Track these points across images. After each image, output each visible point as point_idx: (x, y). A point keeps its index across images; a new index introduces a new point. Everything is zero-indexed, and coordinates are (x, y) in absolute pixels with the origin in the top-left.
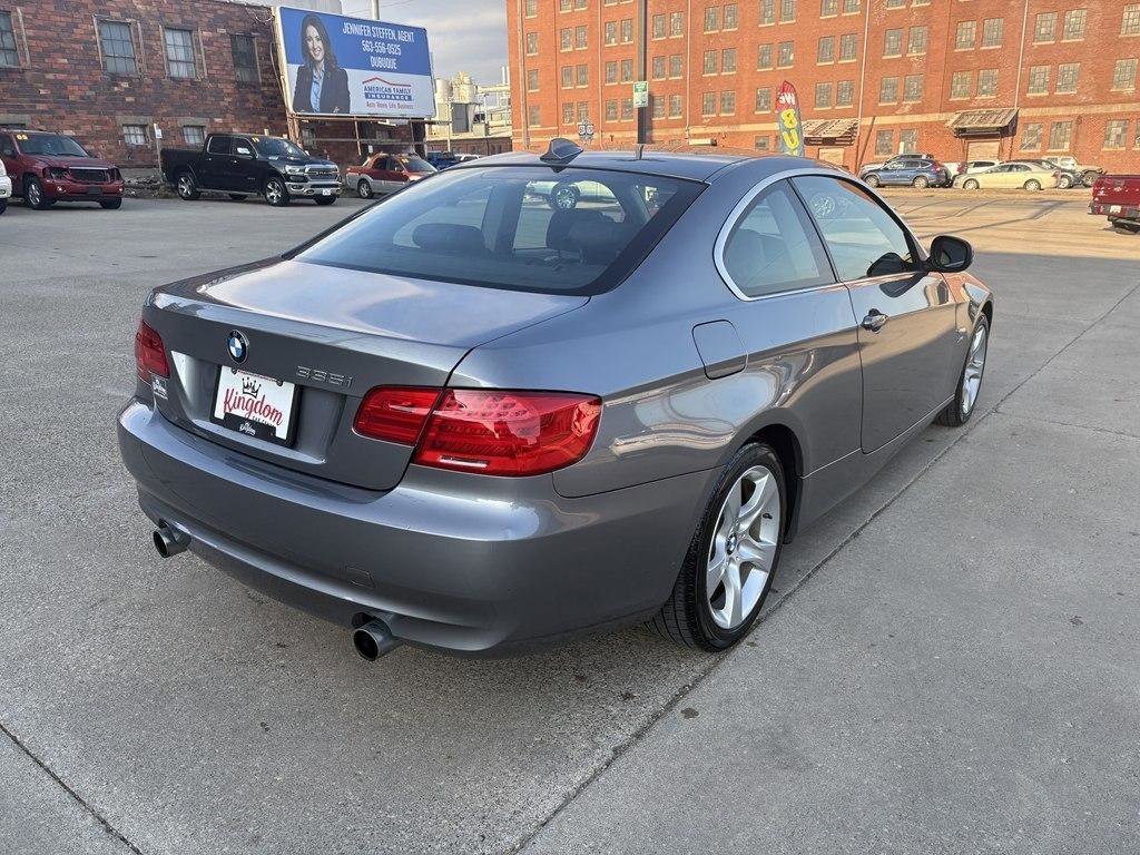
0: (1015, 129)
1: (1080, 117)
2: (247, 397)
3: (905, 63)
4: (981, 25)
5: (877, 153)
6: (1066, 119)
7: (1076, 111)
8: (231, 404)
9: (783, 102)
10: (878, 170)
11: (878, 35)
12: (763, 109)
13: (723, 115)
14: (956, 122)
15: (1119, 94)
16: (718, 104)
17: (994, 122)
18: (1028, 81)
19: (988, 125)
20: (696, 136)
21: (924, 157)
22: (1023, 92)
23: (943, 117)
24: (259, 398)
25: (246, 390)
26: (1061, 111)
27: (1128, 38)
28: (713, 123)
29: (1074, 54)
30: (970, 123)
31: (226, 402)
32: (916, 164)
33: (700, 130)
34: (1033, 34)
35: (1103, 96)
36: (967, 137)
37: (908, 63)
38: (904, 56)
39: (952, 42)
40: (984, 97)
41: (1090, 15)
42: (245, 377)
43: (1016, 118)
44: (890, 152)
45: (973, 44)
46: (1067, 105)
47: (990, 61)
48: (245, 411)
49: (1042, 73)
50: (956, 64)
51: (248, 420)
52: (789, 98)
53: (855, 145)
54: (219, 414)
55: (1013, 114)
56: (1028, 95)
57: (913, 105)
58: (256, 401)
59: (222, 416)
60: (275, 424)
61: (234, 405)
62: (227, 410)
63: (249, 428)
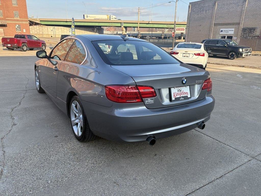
2: (179, 92)
8: (175, 96)
24: (182, 91)
25: (178, 91)
42: (178, 88)
48: (179, 96)
54: (173, 99)
58: (181, 92)
59: (174, 99)
60: (187, 95)
61: (176, 95)
62: (175, 97)
63: (182, 99)
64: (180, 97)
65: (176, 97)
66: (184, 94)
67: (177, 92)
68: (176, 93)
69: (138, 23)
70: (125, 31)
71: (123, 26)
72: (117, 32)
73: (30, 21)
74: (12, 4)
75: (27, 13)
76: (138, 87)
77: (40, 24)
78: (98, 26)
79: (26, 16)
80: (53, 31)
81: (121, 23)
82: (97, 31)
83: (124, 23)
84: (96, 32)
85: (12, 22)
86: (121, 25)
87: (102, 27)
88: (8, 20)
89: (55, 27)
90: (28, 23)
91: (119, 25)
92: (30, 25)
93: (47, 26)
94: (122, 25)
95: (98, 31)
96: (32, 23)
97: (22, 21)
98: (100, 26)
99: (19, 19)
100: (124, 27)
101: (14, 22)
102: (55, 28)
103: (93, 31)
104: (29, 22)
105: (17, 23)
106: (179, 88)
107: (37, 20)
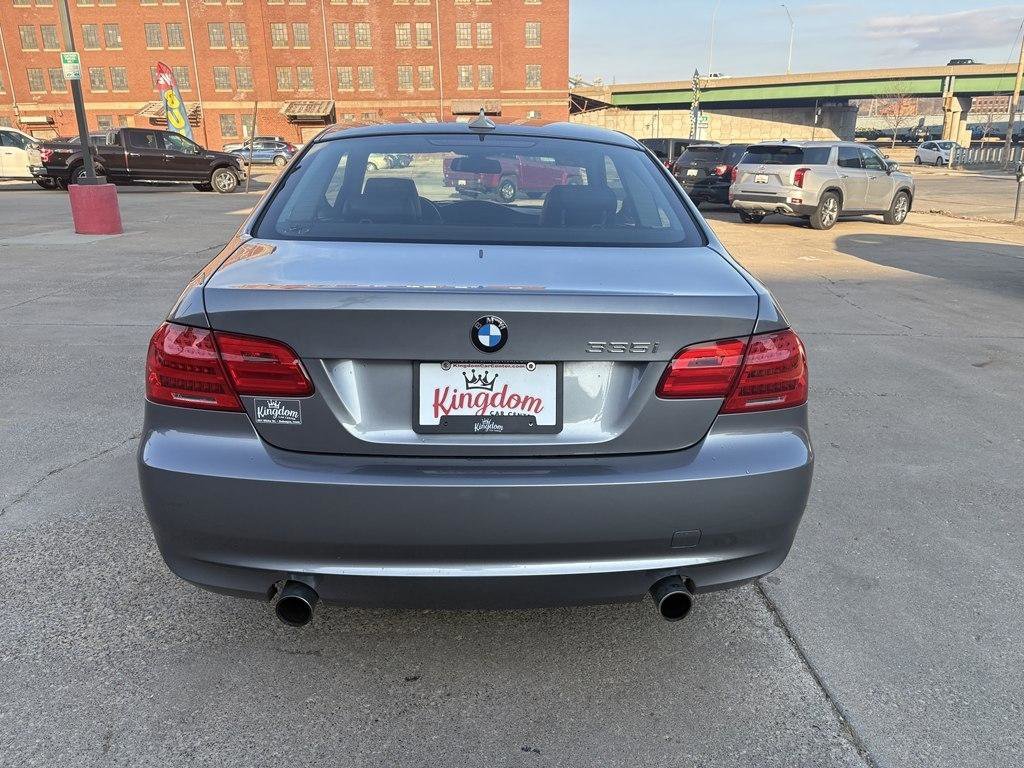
0: (334, 118)
1: (380, 110)
2: (475, 393)
3: (231, 54)
4: (290, 28)
5: (224, 134)
6: (371, 111)
7: (378, 105)
8: (447, 404)
9: (162, 82)
10: (240, 150)
11: (201, 27)
12: (99, 88)
13: (54, 92)
14: (287, 110)
15: (405, 93)
16: (47, 81)
17: (318, 111)
18: (337, 79)
19: (314, 114)
20: (26, 113)
21: (277, 139)
22: (335, 87)
23: (275, 105)
24: (498, 388)
25: (470, 385)
26: (366, 104)
27: (403, 50)
28: (45, 100)
29: (367, 59)
30: (300, 111)
31: (437, 405)
32: (272, 145)
33: (32, 107)
34: (333, 37)
35: (394, 94)
36: (298, 123)
37: (234, 55)
38: (229, 48)
39: (269, 40)
40: (305, 89)
41: (373, 28)
42: (468, 370)
43: (334, 109)
44: (235, 134)
45: (286, 44)
46: (369, 99)
47: (305, 59)
48: (475, 409)
49: (346, 73)
50: (276, 60)
51: (483, 417)
52: (165, 79)
53: (202, 126)
54: (427, 418)
55: (331, 106)
56: (340, 90)
57: (247, 93)
58: (491, 394)
59: (436, 422)
60: (532, 413)
61: (453, 405)
62: (441, 413)
63: (488, 425)
64: (478, 419)
65: (453, 413)
66: (513, 403)
67: (466, 391)
68: (451, 394)
69: (1015, 75)
70: (958, 115)
71: (952, 91)
72: (922, 121)
73: (575, 97)
74: (524, 41)
75: (567, 67)
76: (222, 340)
77: (606, 104)
78: (834, 97)
79: (563, 79)
80: (650, 127)
81: (943, 78)
82: (827, 119)
83: (957, 77)
84: (820, 124)
85: (517, 104)
86: (942, 89)
87: (851, 102)
88: (507, 96)
89: (662, 112)
90: (566, 103)
91: (933, 86)
92: (574, 110)
93: (633, 112)
94: (946, 88)
95: (830, 118)
96: (579, 104)
97: (550, 96)
98: (845, 99)
99: (539, 90)
100: (955, 94)
101: (524, 104)
102: (661, 117)
103: (808, 120)
104: (570, 99)
105: (534, 104)
106: (480, 371)
107: (601, 92)
